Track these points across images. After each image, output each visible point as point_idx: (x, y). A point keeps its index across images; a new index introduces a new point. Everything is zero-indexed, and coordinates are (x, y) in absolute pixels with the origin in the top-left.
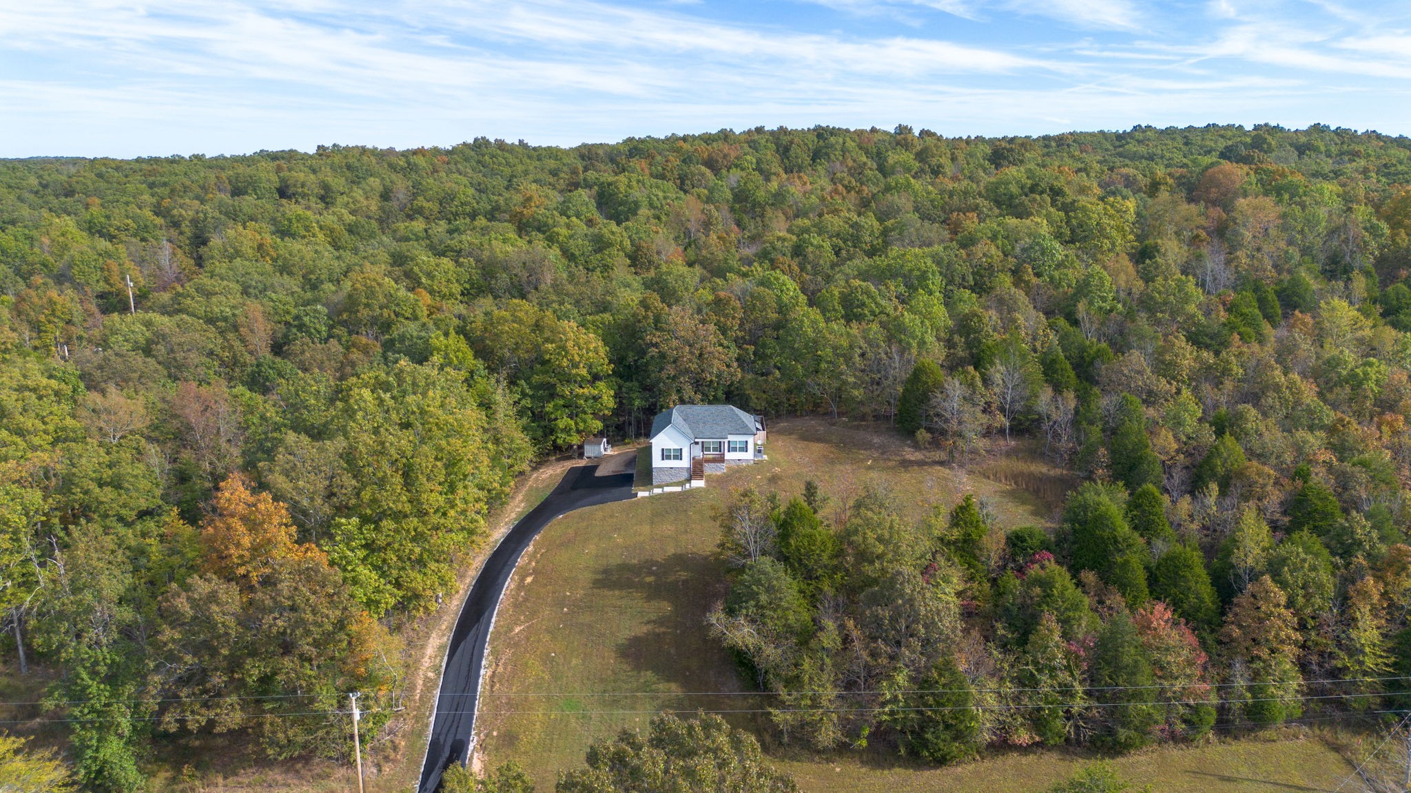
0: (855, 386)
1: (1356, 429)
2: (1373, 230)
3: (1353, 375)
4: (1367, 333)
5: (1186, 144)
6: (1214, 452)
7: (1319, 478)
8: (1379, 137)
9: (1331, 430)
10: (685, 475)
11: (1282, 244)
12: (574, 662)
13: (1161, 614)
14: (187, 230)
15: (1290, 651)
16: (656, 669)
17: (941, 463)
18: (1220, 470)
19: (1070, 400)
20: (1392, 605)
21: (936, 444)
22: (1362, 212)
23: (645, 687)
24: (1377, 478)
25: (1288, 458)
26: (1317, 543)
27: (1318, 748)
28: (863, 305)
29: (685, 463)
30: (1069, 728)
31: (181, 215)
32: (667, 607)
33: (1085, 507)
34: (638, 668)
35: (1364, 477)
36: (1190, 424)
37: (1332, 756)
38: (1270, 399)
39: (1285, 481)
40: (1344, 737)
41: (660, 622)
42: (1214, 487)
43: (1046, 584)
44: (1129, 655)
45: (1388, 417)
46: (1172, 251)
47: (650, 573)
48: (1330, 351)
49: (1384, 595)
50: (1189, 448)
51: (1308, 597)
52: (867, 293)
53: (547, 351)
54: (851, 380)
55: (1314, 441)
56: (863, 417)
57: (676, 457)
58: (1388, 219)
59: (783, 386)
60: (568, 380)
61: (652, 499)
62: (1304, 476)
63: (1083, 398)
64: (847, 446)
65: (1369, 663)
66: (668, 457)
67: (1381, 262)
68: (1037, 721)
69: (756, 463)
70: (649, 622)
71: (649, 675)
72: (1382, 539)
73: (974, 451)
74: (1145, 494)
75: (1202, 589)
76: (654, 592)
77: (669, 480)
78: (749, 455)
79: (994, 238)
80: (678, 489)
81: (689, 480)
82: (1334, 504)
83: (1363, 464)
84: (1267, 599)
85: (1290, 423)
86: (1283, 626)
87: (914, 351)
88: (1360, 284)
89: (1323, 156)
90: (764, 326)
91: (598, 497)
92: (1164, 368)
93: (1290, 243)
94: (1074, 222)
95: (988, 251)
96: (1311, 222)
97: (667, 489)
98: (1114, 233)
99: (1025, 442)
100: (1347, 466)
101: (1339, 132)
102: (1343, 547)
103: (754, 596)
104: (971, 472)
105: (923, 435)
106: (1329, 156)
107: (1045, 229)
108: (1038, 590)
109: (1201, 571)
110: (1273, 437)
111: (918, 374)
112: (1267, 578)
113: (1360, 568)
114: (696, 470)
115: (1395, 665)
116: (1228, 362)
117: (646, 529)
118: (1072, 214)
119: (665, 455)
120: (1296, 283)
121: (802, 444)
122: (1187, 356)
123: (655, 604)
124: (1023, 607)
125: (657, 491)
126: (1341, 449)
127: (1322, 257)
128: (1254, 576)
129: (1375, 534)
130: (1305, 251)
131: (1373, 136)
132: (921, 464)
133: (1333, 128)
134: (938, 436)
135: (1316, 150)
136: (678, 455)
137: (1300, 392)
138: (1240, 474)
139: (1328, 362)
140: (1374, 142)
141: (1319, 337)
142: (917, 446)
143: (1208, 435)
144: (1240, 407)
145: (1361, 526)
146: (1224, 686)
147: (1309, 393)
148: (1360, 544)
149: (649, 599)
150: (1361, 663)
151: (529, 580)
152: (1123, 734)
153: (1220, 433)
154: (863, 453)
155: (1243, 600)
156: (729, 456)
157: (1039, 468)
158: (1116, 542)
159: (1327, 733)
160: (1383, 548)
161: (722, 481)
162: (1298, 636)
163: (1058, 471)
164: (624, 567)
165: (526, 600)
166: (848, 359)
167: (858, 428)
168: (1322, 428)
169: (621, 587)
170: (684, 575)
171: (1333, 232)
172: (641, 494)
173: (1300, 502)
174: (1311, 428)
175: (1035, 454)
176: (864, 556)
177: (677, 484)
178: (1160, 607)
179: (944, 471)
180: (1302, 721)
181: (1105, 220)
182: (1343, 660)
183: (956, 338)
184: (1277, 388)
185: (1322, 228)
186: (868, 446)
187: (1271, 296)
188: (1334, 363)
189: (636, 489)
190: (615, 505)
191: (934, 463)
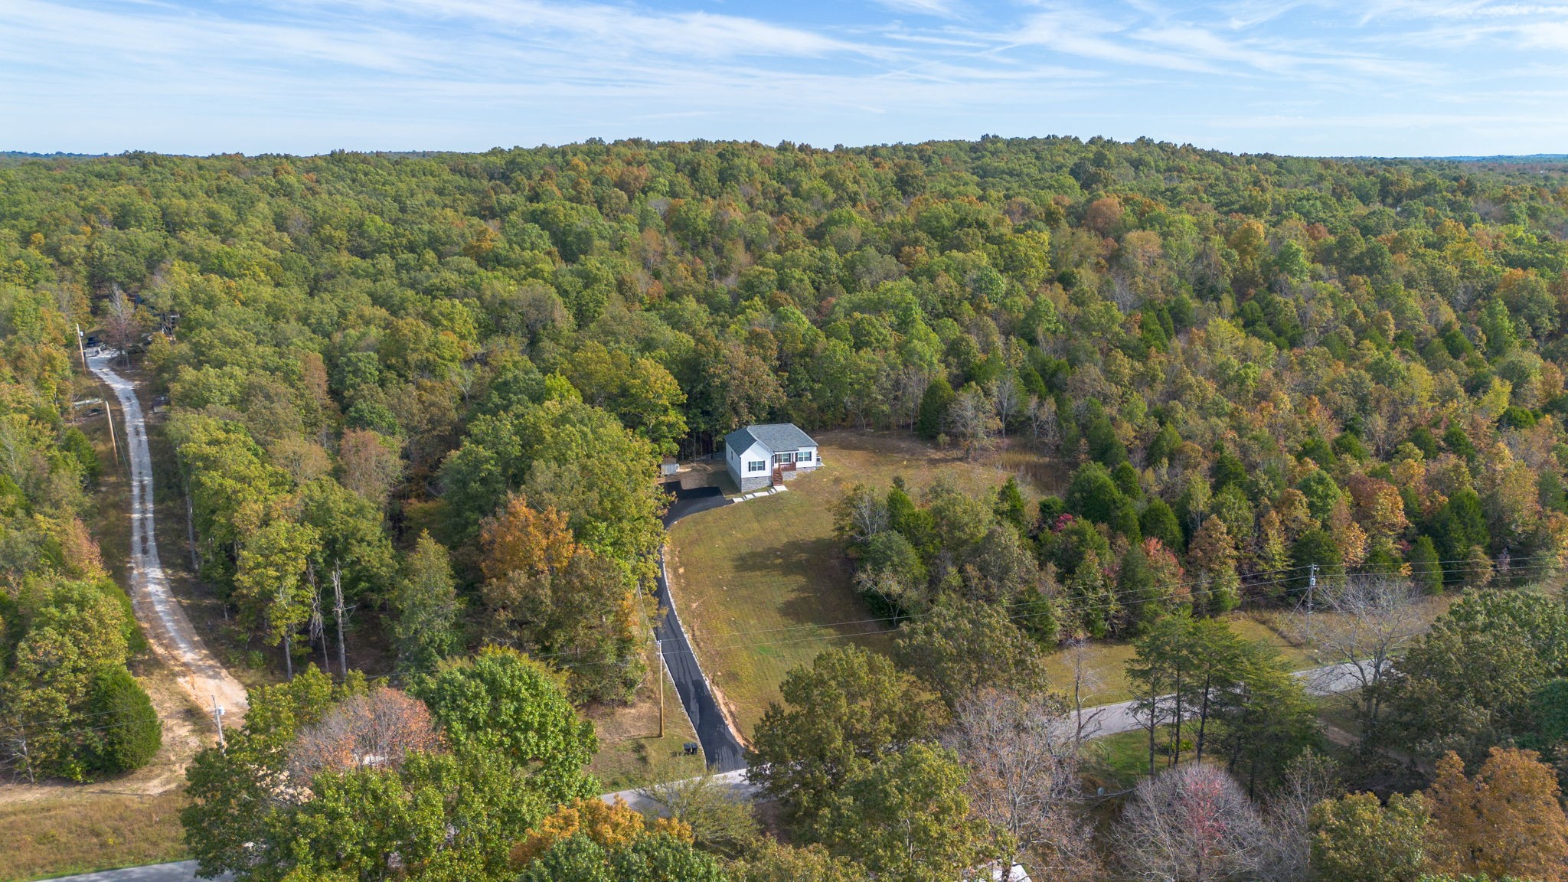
0: (883, 402)
1: (1246, 416)
2: (1228, 257)
3: (1238, 376)
4: (1241, 343)
5: (1037, 158)
6: (1160, 437)
7: (1230, 450)
8: (1194, 150)
9: (1231, 416)
10: (767, 482)
11: (1165, 270)
12: (752, 622)
13: (1154, 545)
14: (81, 268)
15: (1232, 563)
16: (814, 621)
17: (960, 459)
18: (1167, 450)
19: (1051, 405)
20: (1287, 528)
21: (954, 444)
22: (1217, 241)
23: (812, 633)
24: (1265, 447)
25: (1208, 436)
26: (1239, 491)
27: (1252, 624)
28: (869, 333)
29: (767, 473)
30: (1107, 627)
31: (72, 253)
32: (802, 580)
33: (1089, 481)
34: (799, 621)
35: (1256, 447)
36: (1140, 418)
37: (1262, 627)
38: (1187, 397)
39: (1210, 454)
40: (1266, 615)
41: (801, 589)
42: (1165, 461)
43: (1080, 533)
44: (1141, 573)
45: (1264, 404)
46: (1087, 278)
47: (778, 557)
48: (1220, 358)
49: (1282, 522)
50: (1142, 434)
51: (1239, 527)
52: (871, 323)
53: (633, 386)
54: (880, 397)
55: (1221, 424)
56: (888, 428)
57: (760, 468)
58: (1236, 247)
59: (815, 405)
60: (652, 408)
61: (747, 502)
62: (1218, 448)
63: (1060, 403)
64: (881, 451)
65: (1279, 565)
66: (754, 469)
67: (1235, 281)
68: (1088, 623)
69: (818, 469)
70: (793, 590)
71: (809, 626)
72: (1276, 487)
73: (984, 449)
74: (1124, 469)
75: (1174, 528)
76: (788, 569)
77: (754, 488)
78: (813, 463)
79: (947, 270)
80: (766, 494)
81: (772, 486)
82: (1241, 468)
83: (1255, 438)
84: (1216, 530)
85: (1203, 412)
86: (1226, 546)
87: (926, 372)
88: (1228, 302)
89: (1153, 172)
90: (793, 355)
91: (700, 505)
92: (1111, 376)
93: (1171, 268)
94: (1006, 254)
95: (947, 282)
96: (1182, 251)
97: (757, 495)
98: (1038, 263)
99: (1018, 439)
100: (1245, 440)
101: (1162, 146)
102: (1254, 494)
103: (889, 558)
104: (984, 465)
105: (943, 438)
106: (1158, 171)
107: (985, 261)
108: (1075, 538)
109: (1172, 515)
110: (1196, 423)
111: (933, 391)
112: (1214, 516)
113: (1266, 507)
114: (776, 478)
115: (1293, 565)
116: (1154, 370)
117: (756, 525)
118: (1003, 247)
119: (752, 467)
120: (1180, 303)
121: (845, 452)
122: (1125, 366)
123: (791, 578)
124: (1065, 550)
125: (750, 497)
126: (1239, 429)
127: (1192, 279)
128: (1204, 517)
129: (1271, 484)
130: (1181, 274)
131: (1189, 149)
132: (945, 461)
133: (1157, 141)
134: (956, 439)
135: (1147, 165)
136: (761, 466)
137: (1206, 389)
138: (1180, 451)
139: (1220, 367)
140: (1192, 157)
141: (1210, 347)
142: (937, 447)
143: (1153, 425)
144: (1171, 403)
145: (1263, 481)
146: (1195, 589)
147: (1210, 388)
148: (1262, 492)
149: (785, 574)
150: (1273, 566)
151: (681, 570)
152: (1141, 625)
153: (1162, 423)
154: (897, 457)
155: (1200, 532)
156: (799, 465)
157: (1033, 458)
158: (1115, 502)
159: (1256, 614)
160: (1277, 493)
161: (796, 485)
162: (1235, 553)
163: (1047, 459)
164: (753, 555)
165: (688, 585)
166: (875, 380)
167: (884, 436)
168: (1226, 414)
169: (760, 569)
170: (804, 556)
171: (1198, 257)
172: (737, 500)
173: (1219, 468)
174: (1218, 416)
175: (1026, 448)
176: (954, 525)
177: (763, 490)
178: (1154, 541)
179: (963, 466)
180: (1240, 608)
181: (1030, 253)
182: (1262, 566)
183: (950, 358)
184: (1190, 386)
185: (1190, 256)
186: (900, 450)
187: (1166, 315)
188: (1224, 367)
189: (728, 497)
190: (718, 510)
191: (955, 459)
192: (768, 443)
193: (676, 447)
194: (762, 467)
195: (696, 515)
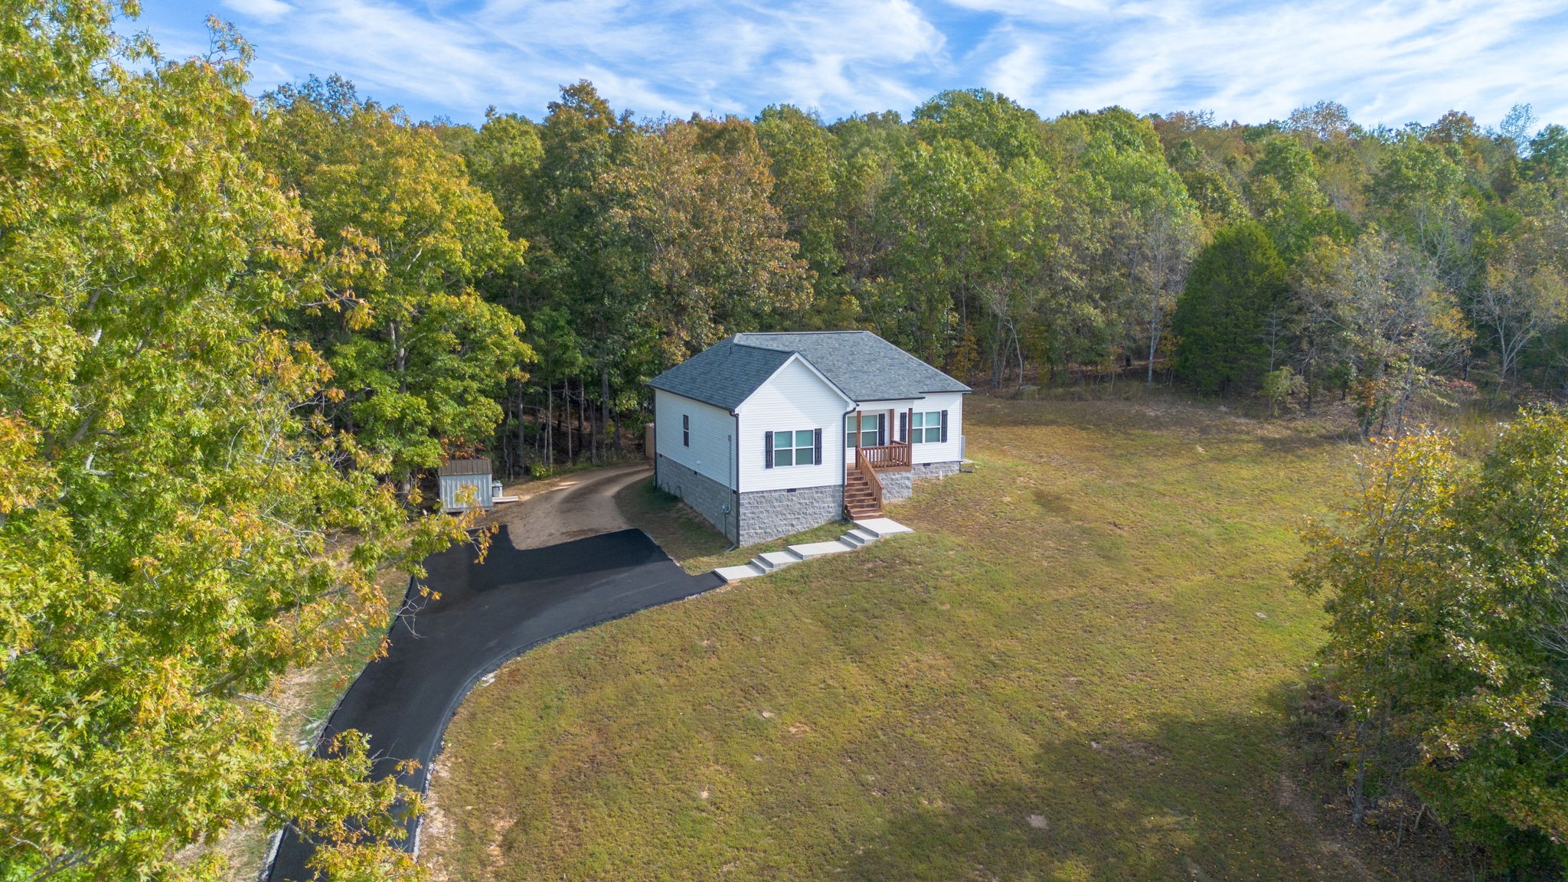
10: (830, 509)
29: (828, 473)
57: (804, 458)
61: (778, 579)
66: (785, 459)
77: (791, 527)
78: (953, 451)
80: (836, 547)
81: (845, 518)
97: (807, 551)
105: (1284, 381)
114: (858, 490)
119: (776, 453)
125: (779, 559)
136: (808, 450)
156: (916, 452)
161: (919, 518)
172: (735, 573)
177: (824, 533)
189: (698, 565)
190: (669, 614)
191: (1333, 439)
192: (828, 374)
193: (488, 412)
194: (812, 454)
195: (576, 641)
